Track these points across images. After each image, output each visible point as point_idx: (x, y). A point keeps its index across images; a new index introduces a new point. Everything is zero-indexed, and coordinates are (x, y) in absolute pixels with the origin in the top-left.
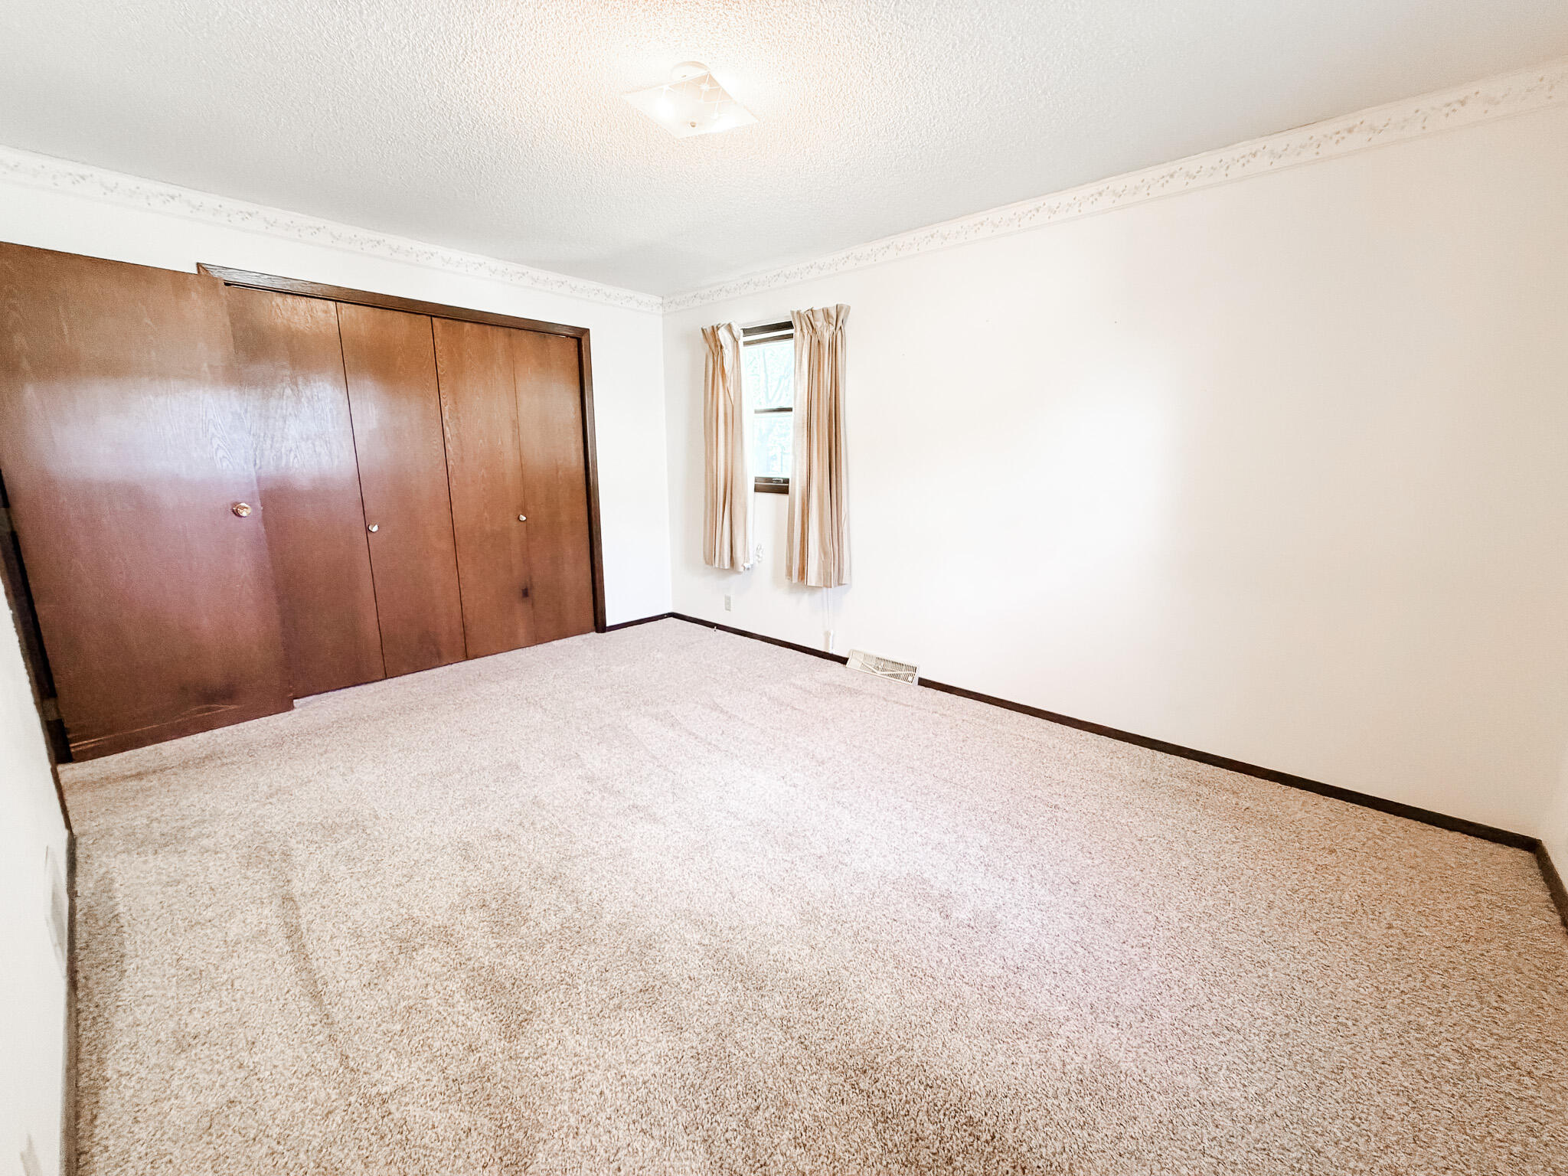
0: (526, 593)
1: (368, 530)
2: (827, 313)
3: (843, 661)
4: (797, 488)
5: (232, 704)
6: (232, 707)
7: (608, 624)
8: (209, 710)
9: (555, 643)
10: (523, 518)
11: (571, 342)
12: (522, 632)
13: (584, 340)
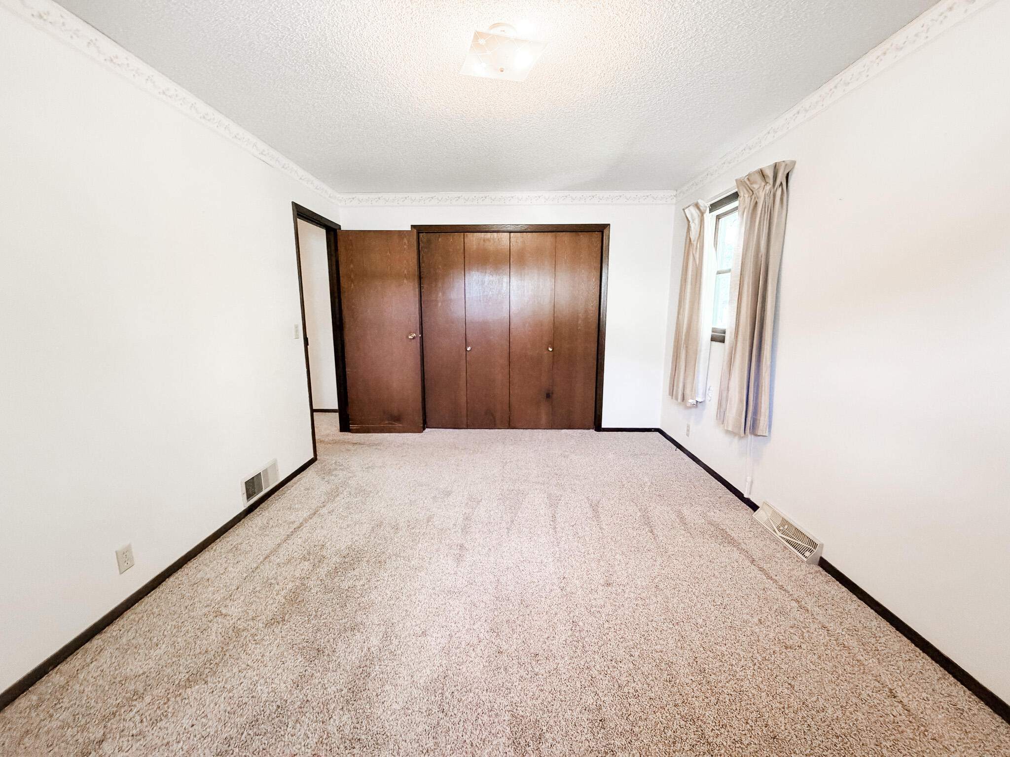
0: (548, 396)
1: (466, 350)
2: (762, 173)
3: (755, 507)
4: (728, 337)
5: (400, 424)
6: (400, 425)
7: (603, 426)
8: (392, 424)
9: (564, 431)
10: (551, 350)
11: (597, 235)
12: (544, 419)
13: (605, 231)
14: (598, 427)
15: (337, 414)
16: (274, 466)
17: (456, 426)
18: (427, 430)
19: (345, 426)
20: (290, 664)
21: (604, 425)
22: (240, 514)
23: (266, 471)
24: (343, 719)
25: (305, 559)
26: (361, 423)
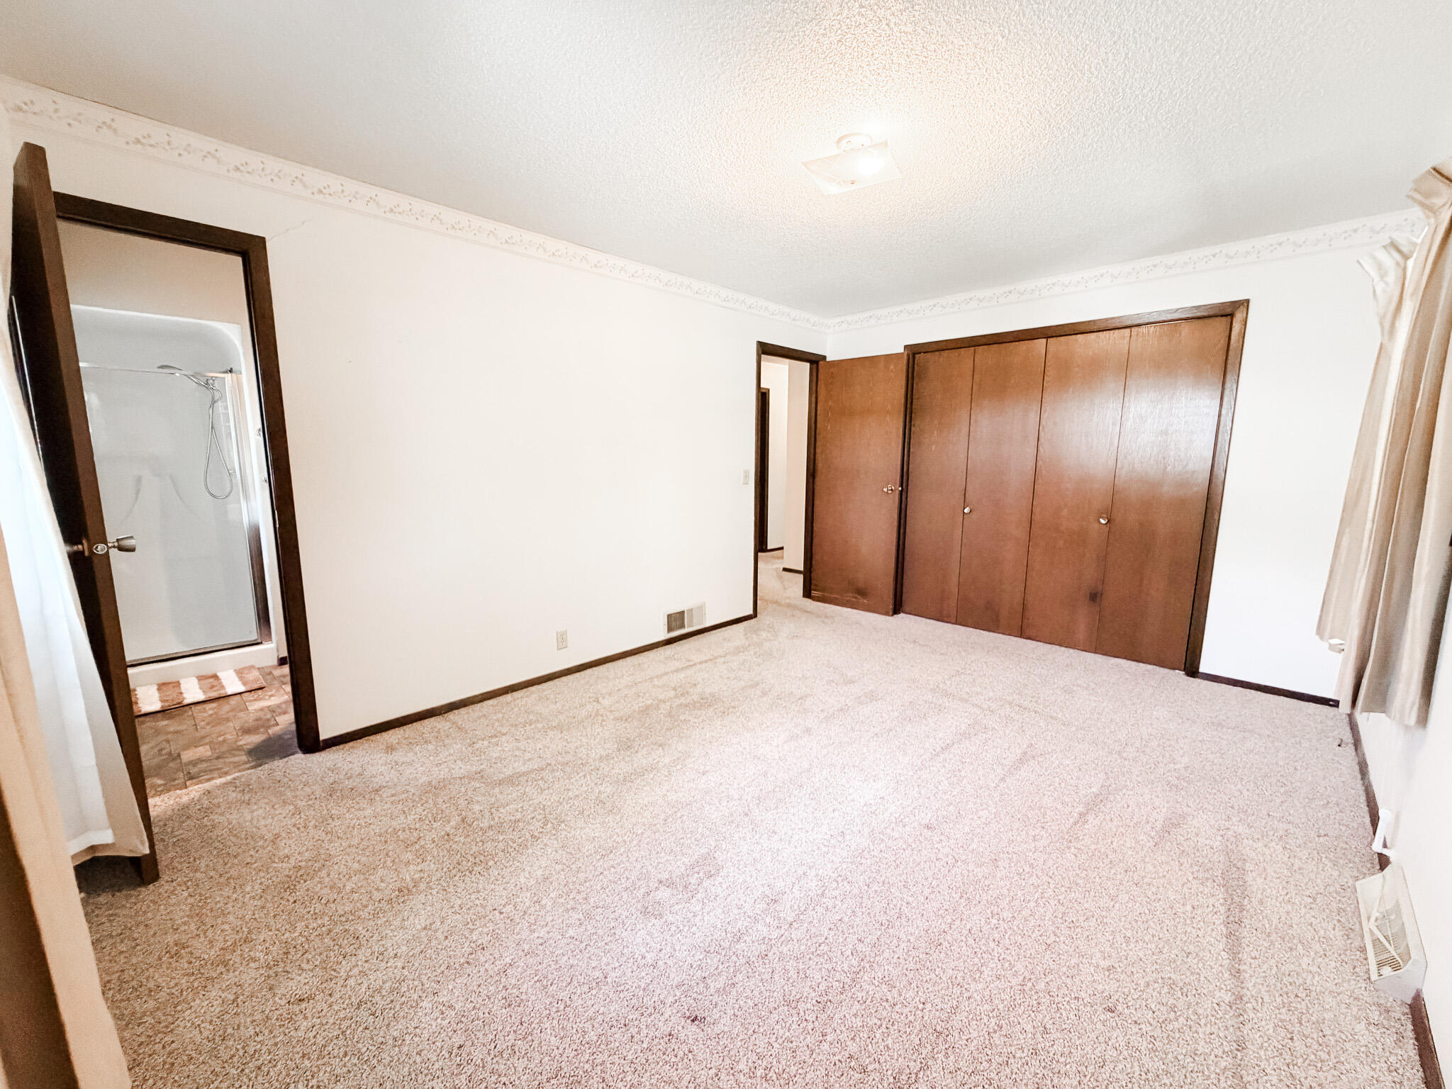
0: (1094, 597)
1: (964, 513)
5: (866, 600)
6: (866, 602)
7: (1202, 670)
10: (1103, 521)
11: (1221, 324)
12: (1081, 632)
13: (1239, 316)
14: (1192, 670)
15: (801, 576)
16: (701, 608)
17: (941, 617)
18: (902, 615)
19: (807, 593)
20: (607, 746)
21: (1203, 668)
22: (659, 642)
23: (691, 610)
24: (607, 789)
25: (675, 689)
26: (823, 590)
